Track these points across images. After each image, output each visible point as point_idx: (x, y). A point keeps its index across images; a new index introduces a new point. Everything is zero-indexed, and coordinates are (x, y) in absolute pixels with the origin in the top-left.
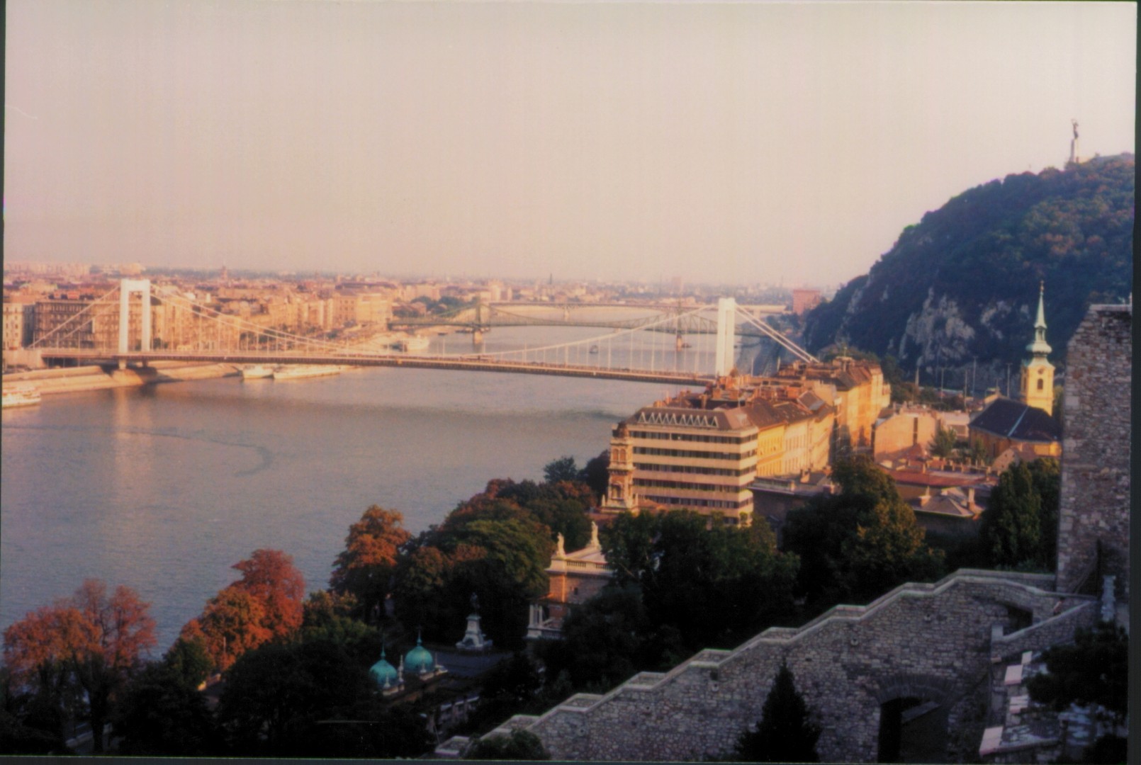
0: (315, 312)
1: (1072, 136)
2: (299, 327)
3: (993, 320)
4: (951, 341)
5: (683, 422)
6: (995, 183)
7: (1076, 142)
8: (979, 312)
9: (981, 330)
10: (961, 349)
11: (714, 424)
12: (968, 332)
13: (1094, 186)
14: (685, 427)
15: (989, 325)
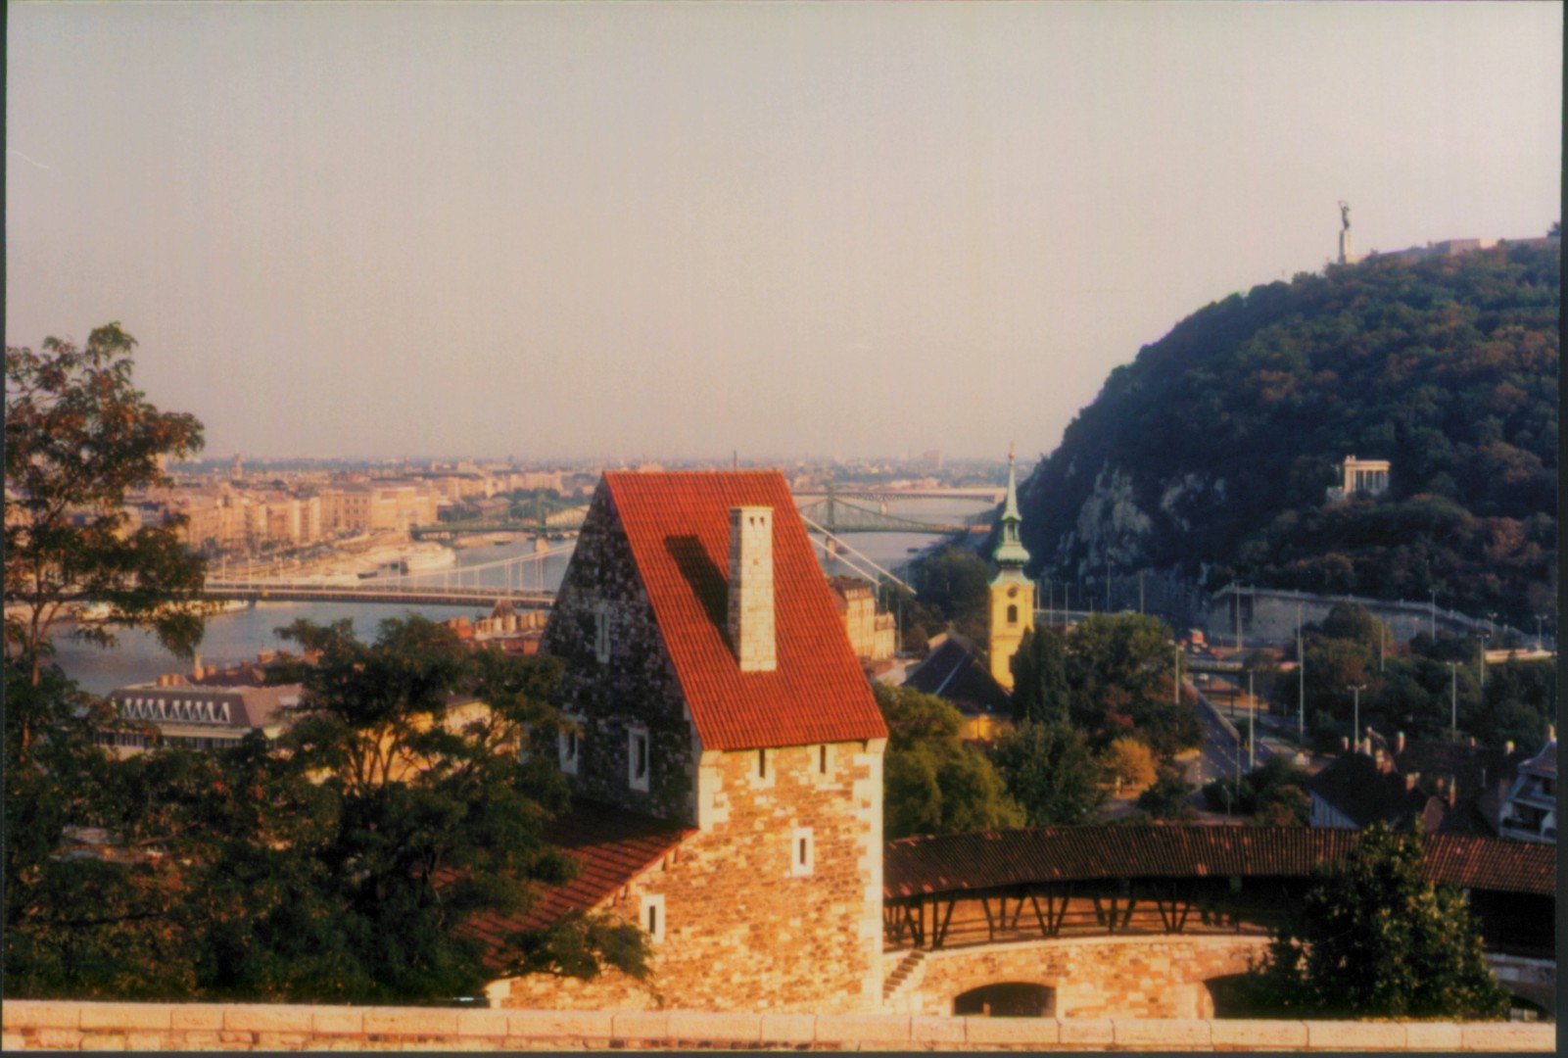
0: (283, 518)
1: (1341, 226)
2: (250, 540)
3: (1181, 503)
4: (1119, 537)
5: (176, 716)
6: (1234, 300)
7: (1346, 233)
8: (1159, 491)
9: (1161, 520)
10: (1133, 548)
11: (224, 718)
12: (1142, 522)
13: (1346, 298)
14: (178, 724)
15: (1173, 510)
